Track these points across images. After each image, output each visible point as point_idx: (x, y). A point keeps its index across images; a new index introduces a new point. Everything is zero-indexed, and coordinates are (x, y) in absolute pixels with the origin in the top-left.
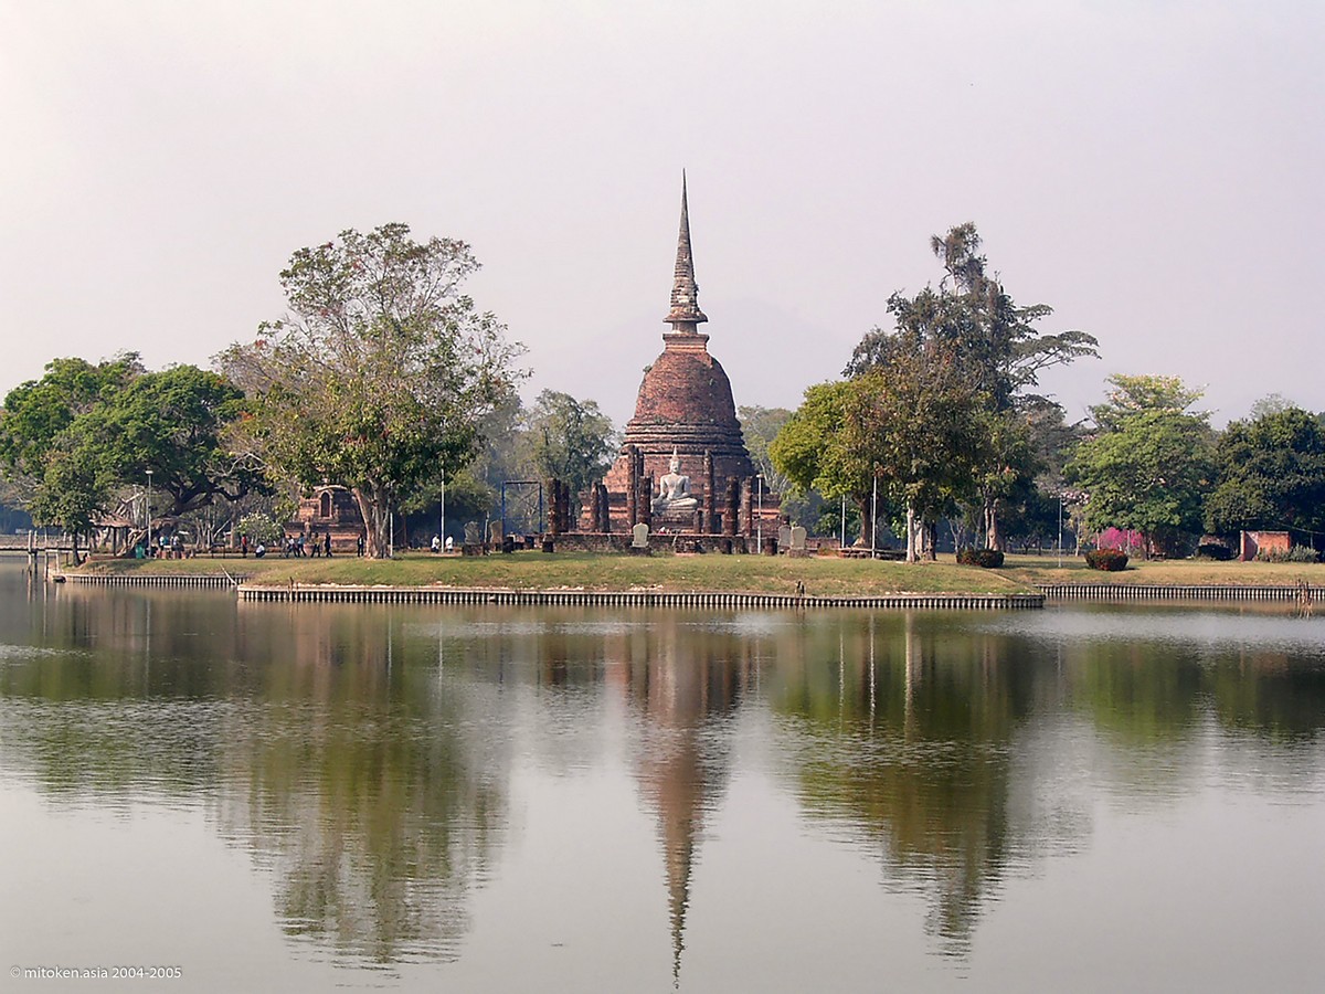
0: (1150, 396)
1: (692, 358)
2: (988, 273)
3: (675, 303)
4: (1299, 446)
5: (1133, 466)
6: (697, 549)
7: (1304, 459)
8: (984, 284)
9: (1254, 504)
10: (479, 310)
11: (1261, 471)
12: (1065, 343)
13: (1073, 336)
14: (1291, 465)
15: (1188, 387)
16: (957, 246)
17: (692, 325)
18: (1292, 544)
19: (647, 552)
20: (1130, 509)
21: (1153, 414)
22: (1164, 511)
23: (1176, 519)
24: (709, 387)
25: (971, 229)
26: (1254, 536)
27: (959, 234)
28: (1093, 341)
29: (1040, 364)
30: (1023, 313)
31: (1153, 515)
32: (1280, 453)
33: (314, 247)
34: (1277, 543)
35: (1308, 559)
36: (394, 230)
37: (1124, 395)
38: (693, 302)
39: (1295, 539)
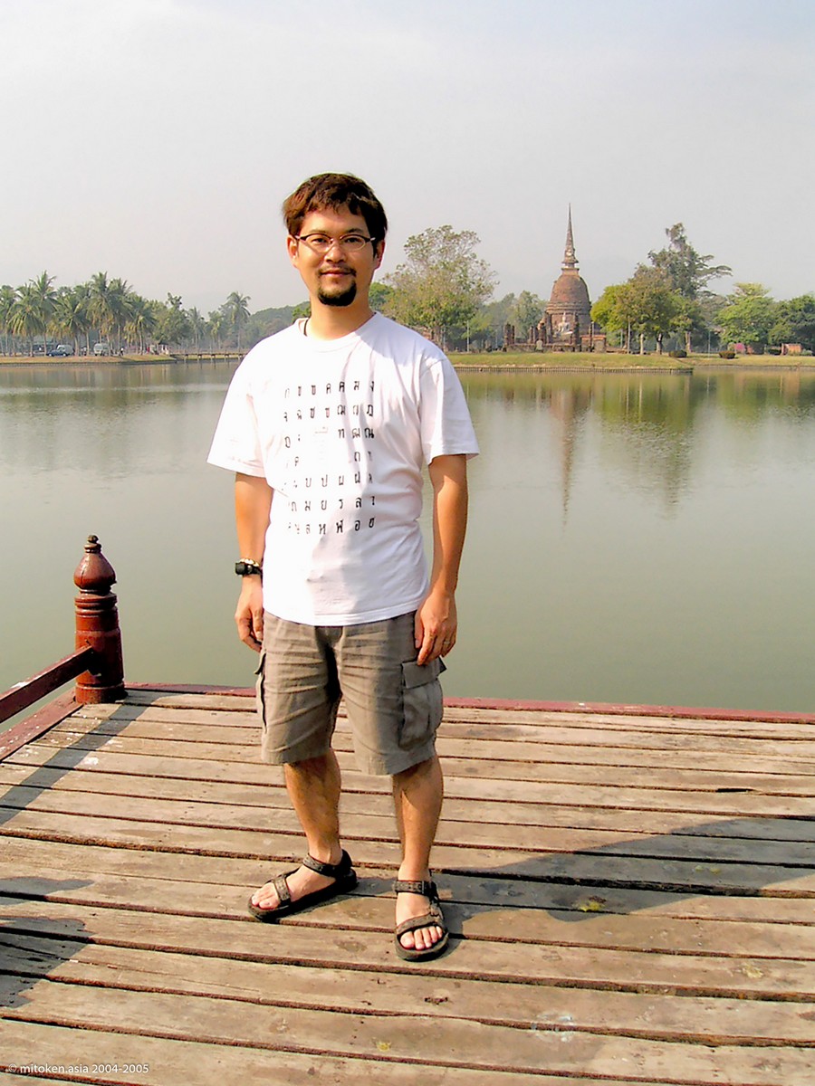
0: (750, 291)
1: (573, 277)
2: (687, 243)
3: (566, 256)
4: (806, 311)
5: (741, 319)
6: (562, 350)
7: (808, 315)
8: (686, 247)
9: (788, 333)
10: (478, 259)
11: (791, 321)
12: (718, 270)
13: (722, 268)
14: (803, 318)
15: (765, 287)
16: (676, 232)
17: (573, 264)
18: (802, 349)
19: (542, 351)
20: (739, 335)
21: (751, 298)
22: (751, 336)
23: (757, 339)
24: (580, 288)
25: (681, 225)
26: (787, 345)
27: (676, 227)
28: (730, 269)
29: (709, 278)
30: (702, 259)
31: (748, 337)
32: (799, 313)
33: (416, 236)
34: (796, 348)
35: (808, 355)
36: (447, 228)
37: (740, 291)
38: (573, 255)
39: (804, 347)
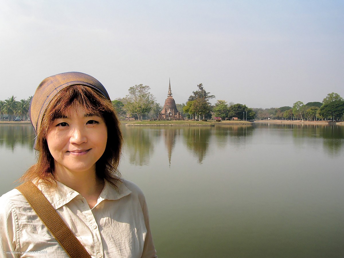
1: (171, 99)
4: (238, 108)
8: (203, 90)
9: (234, 114)
11: (235, 111)
12: (212, 97)
15: (225, 101)
17: (171, 95)
19: (170, 120)
21: (222, 104)
23: (225, 116)
24: (173, 102)
25: (202, 84)
26: (234, 118)
27: (200, 85)
28: (215, 96)
29: (209, 99)
30: (207, 93)
33: (132, 87)
34: (237, 118)
35: (240, 120)
36: (141, 85)
37: (219, 102)
38: (171, 92)
